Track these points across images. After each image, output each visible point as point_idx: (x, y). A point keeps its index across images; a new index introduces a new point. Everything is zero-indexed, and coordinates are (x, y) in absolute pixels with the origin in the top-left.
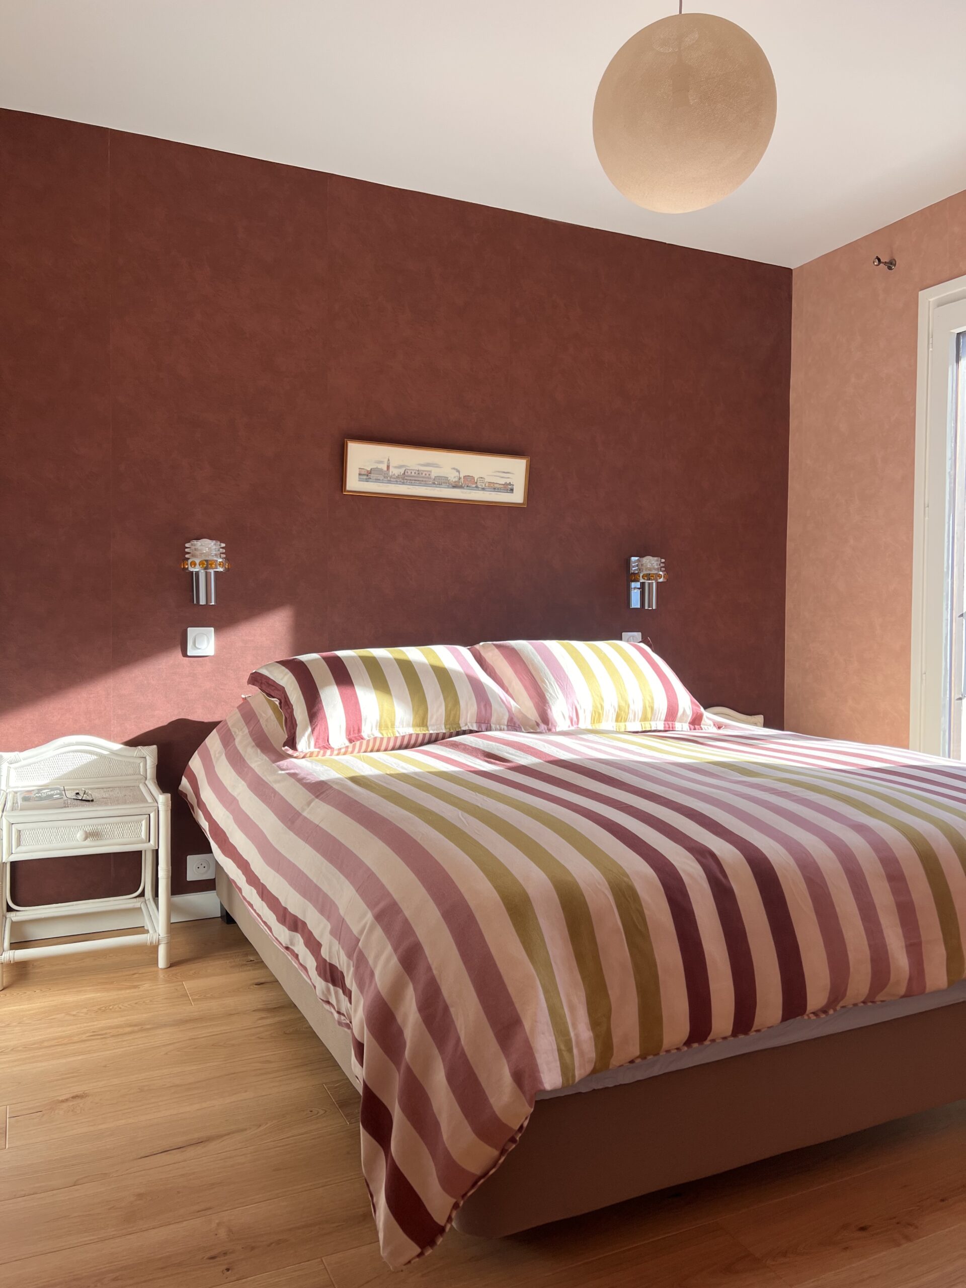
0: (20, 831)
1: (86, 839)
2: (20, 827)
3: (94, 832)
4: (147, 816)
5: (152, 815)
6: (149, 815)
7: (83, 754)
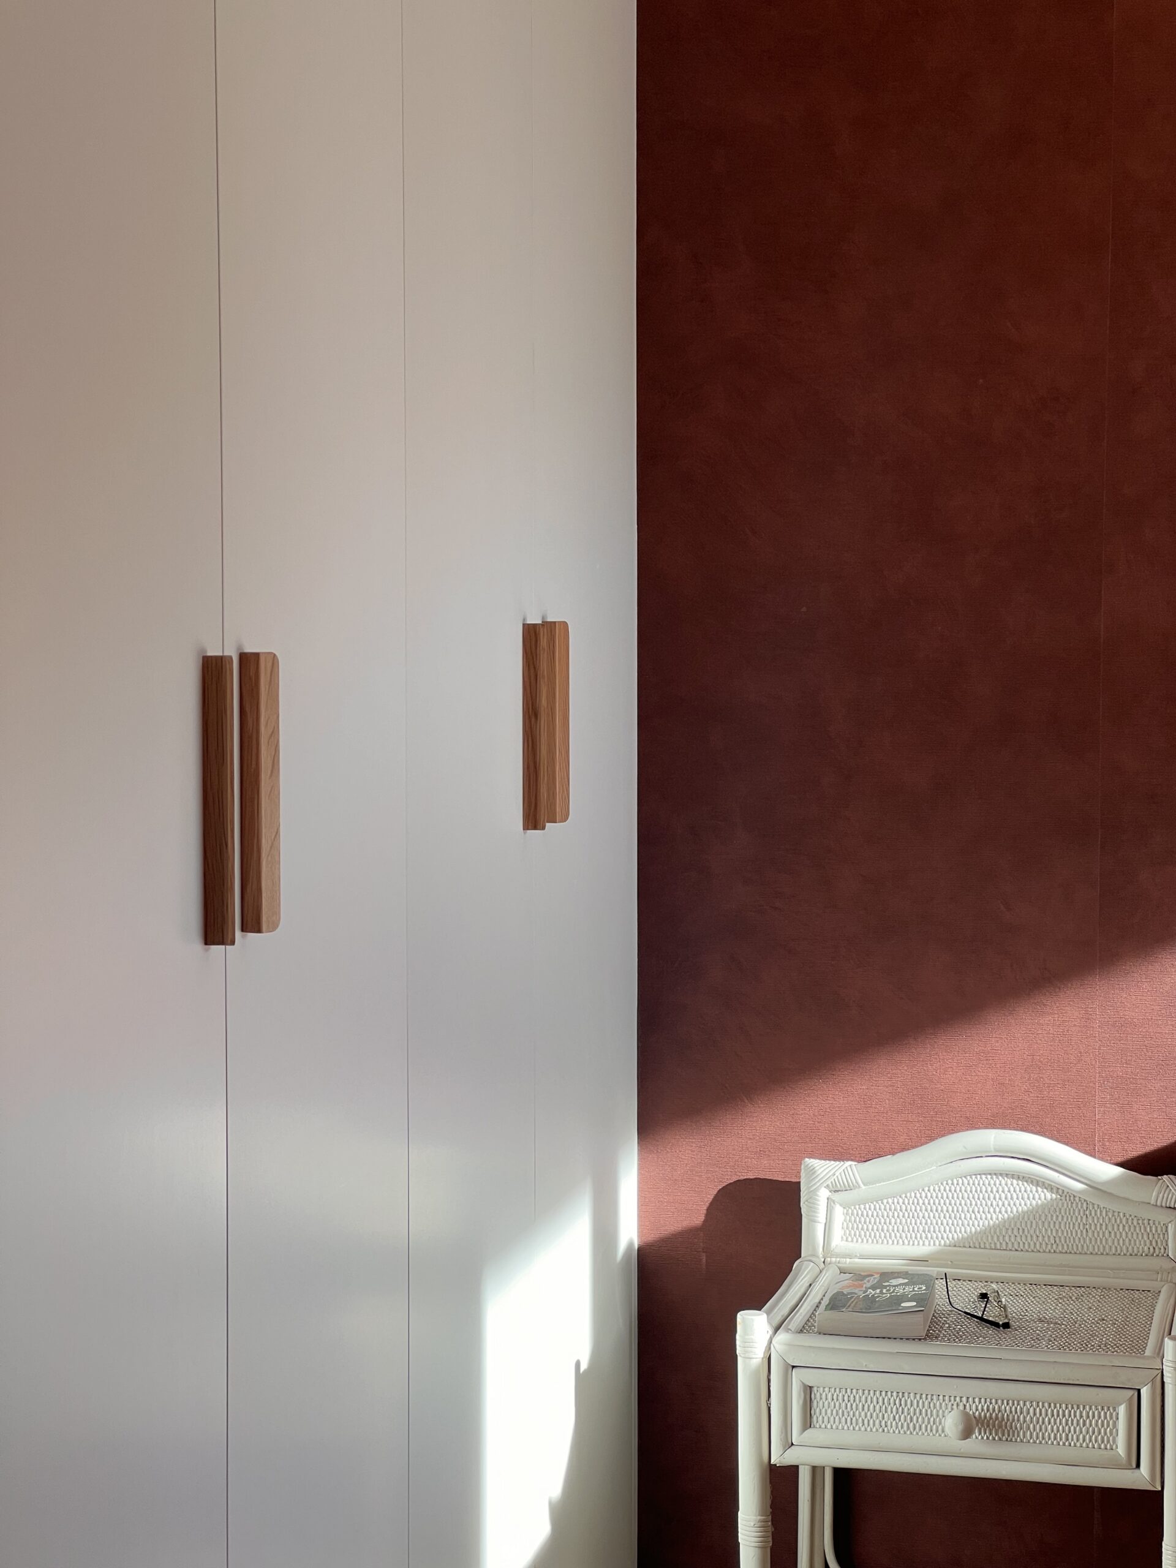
0: (811, 1388)
1: (967, 1433)
2: (810, 1377)
3: (991, 1417)
4: (1131, 1393)
5: (1144, 1391)
6: (1139, 1391)
7: (1015, 1182)
